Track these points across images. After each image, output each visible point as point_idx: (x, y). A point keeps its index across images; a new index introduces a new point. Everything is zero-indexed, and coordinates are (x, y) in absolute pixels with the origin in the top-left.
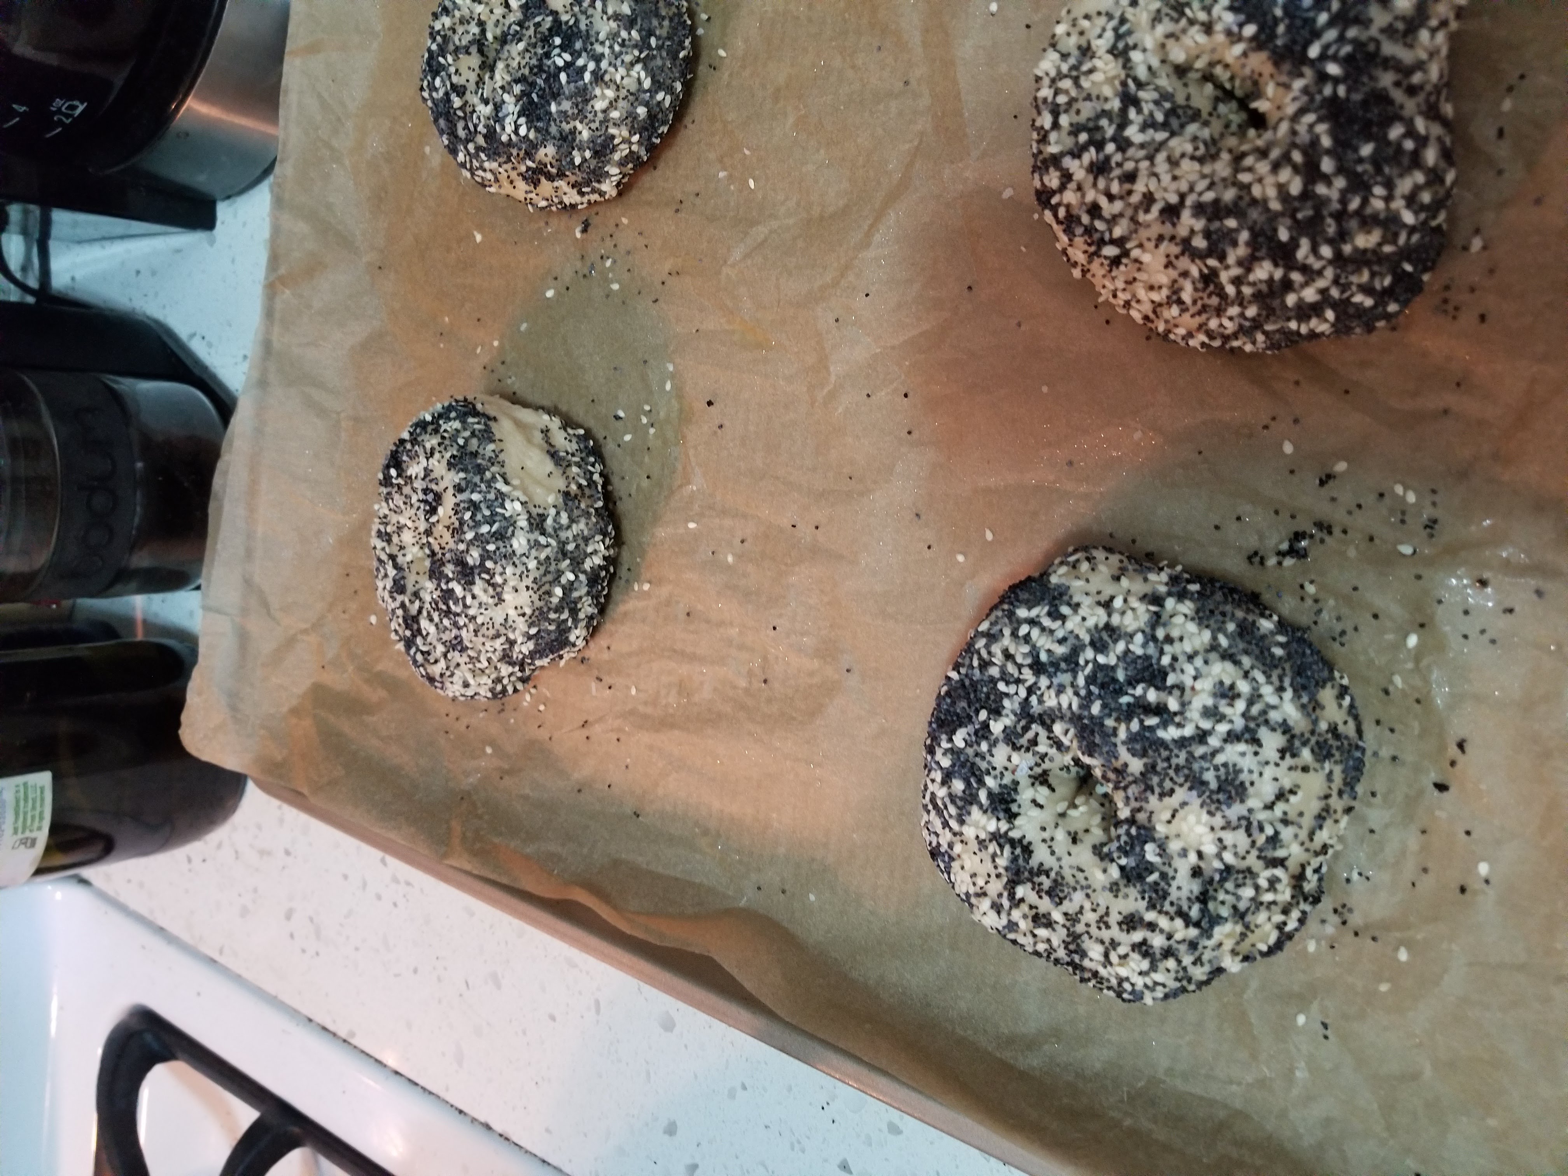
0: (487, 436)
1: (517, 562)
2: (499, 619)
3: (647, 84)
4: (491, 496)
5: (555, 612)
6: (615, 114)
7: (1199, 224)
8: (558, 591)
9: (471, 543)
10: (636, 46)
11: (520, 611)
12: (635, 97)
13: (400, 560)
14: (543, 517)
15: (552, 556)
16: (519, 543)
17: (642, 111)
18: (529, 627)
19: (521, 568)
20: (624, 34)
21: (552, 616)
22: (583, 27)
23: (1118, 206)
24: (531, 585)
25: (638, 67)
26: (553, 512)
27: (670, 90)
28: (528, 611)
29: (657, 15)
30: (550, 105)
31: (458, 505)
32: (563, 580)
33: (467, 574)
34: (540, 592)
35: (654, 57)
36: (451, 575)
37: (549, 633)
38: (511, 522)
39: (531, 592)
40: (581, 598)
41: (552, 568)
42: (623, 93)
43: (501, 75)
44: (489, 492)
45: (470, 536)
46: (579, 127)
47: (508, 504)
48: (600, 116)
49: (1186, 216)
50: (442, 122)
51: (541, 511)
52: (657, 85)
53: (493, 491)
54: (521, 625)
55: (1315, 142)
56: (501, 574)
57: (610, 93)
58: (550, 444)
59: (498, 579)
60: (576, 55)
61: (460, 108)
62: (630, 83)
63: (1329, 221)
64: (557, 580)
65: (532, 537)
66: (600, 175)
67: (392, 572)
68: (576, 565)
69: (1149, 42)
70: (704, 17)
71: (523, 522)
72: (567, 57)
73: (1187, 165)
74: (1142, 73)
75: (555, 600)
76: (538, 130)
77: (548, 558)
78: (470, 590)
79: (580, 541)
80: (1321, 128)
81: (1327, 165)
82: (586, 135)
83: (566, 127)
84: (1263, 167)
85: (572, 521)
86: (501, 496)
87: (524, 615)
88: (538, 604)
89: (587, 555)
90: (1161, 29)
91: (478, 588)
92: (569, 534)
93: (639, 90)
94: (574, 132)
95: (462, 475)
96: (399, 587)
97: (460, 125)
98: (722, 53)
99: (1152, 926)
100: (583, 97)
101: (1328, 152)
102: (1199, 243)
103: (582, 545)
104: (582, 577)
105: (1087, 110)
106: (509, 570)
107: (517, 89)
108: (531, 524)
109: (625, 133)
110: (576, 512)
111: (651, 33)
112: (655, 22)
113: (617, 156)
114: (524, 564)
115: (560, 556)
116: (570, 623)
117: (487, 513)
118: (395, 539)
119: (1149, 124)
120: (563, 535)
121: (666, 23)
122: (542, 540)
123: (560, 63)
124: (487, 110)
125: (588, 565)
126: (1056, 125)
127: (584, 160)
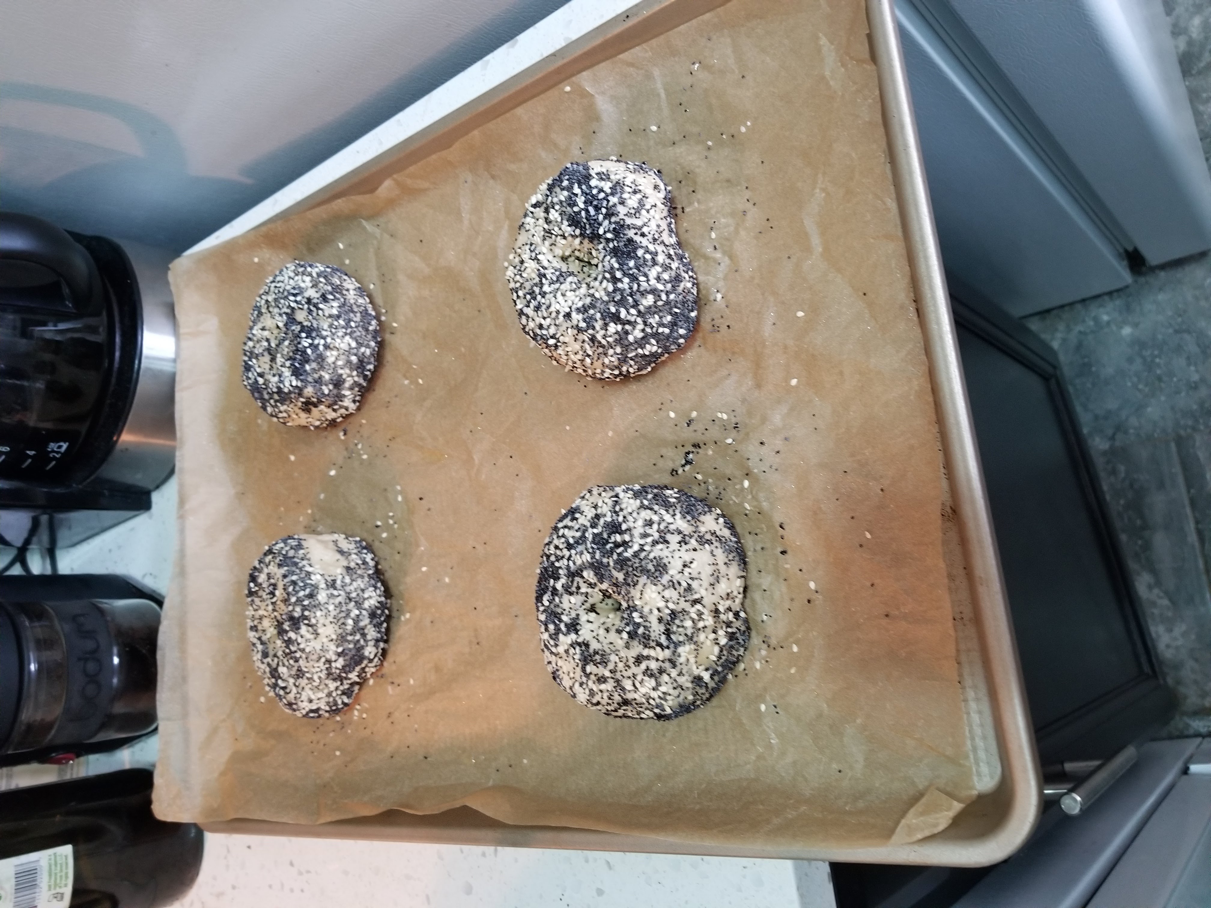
0: (299, 546)
1: (322, 608)
2: (318, 647)
3: (354, 344)
4: (303, 575)
5: (351, 635)
6: (340, 363)
7: (580, 317)
8: (350, 622)
9: (295, 604)
10: (343, 328)
11: (330, 638)
12: (349, 352)
13: (264, 638)
14: (334, 581)
15: (343, 602)
16: (322, 596)
17: (354, 359)
18: (337, 647)
19: (325, 611)
20: (336, 323)
21: (350, 638)
22: (315, 326)
23: (548, 321)
24: (332, 620)
25: (347, 338)
26: (340, 577)
27: (368, 346)
28: (334, 637)
29: (353, 312)
30: (304, 366)
31: (284, 585)
32: (352, 615)
33: (295, 623)
34: (339, 624)
35: (355, 332)
36: (288, 628)
37: (350, 650)
38: (315, 587)
39: (333, 625)
40: (366, 626)
41: (344, 609)
42: (342, 351)
43: (279, 360)
44: (301, 573)
45: (293, 599)
46: (323, 373)
47: (313, 577)
48: (333, 365)
49: (574, 315)
50: (256, 395)
51: (333, 578)
52: (360, 345)
53: (304, 572)
54: (332, 647)
55: (612, 268)
56: (314, 617)
57: (335, 353)
58: (337, 546)
59: (313, 621)
60: (313, 339)
61: (264, 384)
62: (344, 346)
63: (629, 298)
64: (348, 615)
65: (328, 592)
66: (340, 397)
67: (260, 647)
68: (359, 605)
69: (544, 250)
70: (384, 311)
71: (323, 585)
72: (310, 341)
73: (569, 294)
74: (545, 264)
75: (349, 628)
76: (302, 381)
77: (340, 603)
78: (299, 633)
79: (359, 592)
80: (613, 261)
81: (619, 275)
82: (327, 377)
83: (316, 376)
84: (597, 284)
85: (353, 580)
86: (309, 574)
87: (332, 640)
88: (341, 631)
89: (365, 599)
90: (547, 243)
91: (304, 630)
92: (352, 588)
93: (350, 349)
94: (320, 377)
95: (286, 568)
96: (265, 655)
97: (265, 393)
98: (395, 325)
99: (648, 658)
100: (321, 359)
101: (618, 270)
102: (583, 325)
103: (361, 594)
104: (364, 612)
105: (528, 285)
106: (319, 613)
107: (288, 364)
108: (327, 585)
109: (348, 371)
110: (355, 576)
111: (350, 320)
112: (352, 315)
113: (347, 385)
114: (326, 608)
115: (348, 601)
116: (362, 642)
117: (302, 584)
118: (260, 628)
119: (552, 283)
120: (348, 589)
121: (358, 315)
122: (335, 593)
123: (306, 345)
124: (276, 379)
125: (366, 605)
126: (518, 297)
127: (330, 391)
